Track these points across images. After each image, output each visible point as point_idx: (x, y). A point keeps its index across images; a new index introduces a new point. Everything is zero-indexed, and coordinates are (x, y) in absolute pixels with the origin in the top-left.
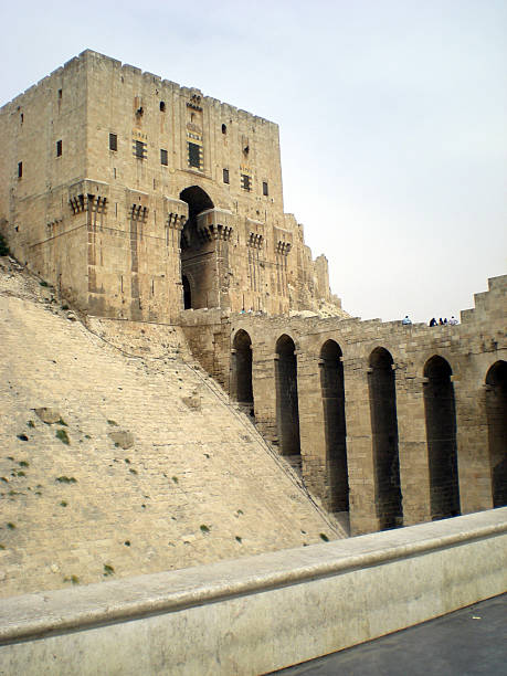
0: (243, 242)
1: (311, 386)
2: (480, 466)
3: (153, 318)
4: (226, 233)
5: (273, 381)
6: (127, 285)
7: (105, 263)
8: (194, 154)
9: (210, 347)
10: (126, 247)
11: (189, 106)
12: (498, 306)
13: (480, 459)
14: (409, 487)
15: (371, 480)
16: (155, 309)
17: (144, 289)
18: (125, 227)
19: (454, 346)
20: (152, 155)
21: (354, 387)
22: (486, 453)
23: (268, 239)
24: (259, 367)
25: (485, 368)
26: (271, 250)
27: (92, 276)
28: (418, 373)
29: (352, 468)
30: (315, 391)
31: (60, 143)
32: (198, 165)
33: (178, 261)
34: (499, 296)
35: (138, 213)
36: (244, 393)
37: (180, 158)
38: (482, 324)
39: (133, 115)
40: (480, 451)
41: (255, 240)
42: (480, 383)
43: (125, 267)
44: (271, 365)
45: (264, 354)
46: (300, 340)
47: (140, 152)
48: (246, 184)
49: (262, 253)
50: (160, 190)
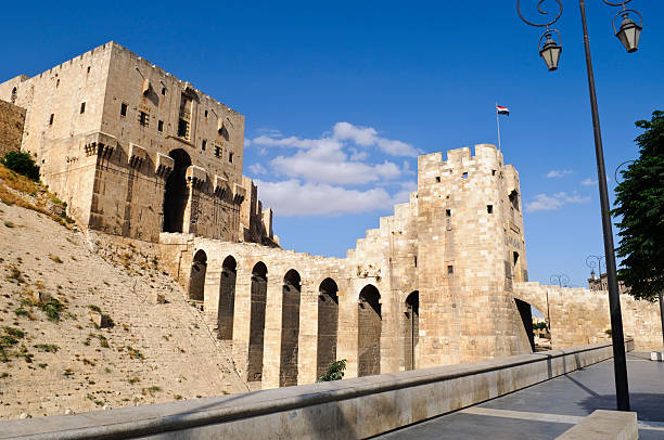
1: (245, 293)
3: (139, 236)
4: (200, 183)
5: (219, 287)
6: (122, 211)
7: (106, 192)
8: (182, 127)
9: (177, 260)
10: (125, 183)
11: (183, 95)
12: (371, 249)
13: (352, 349)
14: (303, 366)
15: (278, 361)
16: (140, 230)
17: (134, 214)
18: (126, 170)
19: (341, 272)
20: (153, 124)
21: (273, 295)
22: (355, 346)
24: (211, 277)
25: (359, 289)
26: (231, 199)
27: (95, 201)
28: (316, 288)
29: (266, 351)
30: (246, 296)
31: (83, 105)
32: (184, 135)
33: (162, 198)
34: (372, 242)
35: (136, 161)
36: (197, 293)
37: (172, 128)
38: (361, 259)
39: (142, 95)
40: (352, 344)
41: (220, 191)
42: (355, 298)
43: (122, 198)
44: (219, 276)
45: (214, 267)
46: (240, 260)
47: (143, 120)
48: (218, 153)
49: (224, 200)
50: (156, 147)
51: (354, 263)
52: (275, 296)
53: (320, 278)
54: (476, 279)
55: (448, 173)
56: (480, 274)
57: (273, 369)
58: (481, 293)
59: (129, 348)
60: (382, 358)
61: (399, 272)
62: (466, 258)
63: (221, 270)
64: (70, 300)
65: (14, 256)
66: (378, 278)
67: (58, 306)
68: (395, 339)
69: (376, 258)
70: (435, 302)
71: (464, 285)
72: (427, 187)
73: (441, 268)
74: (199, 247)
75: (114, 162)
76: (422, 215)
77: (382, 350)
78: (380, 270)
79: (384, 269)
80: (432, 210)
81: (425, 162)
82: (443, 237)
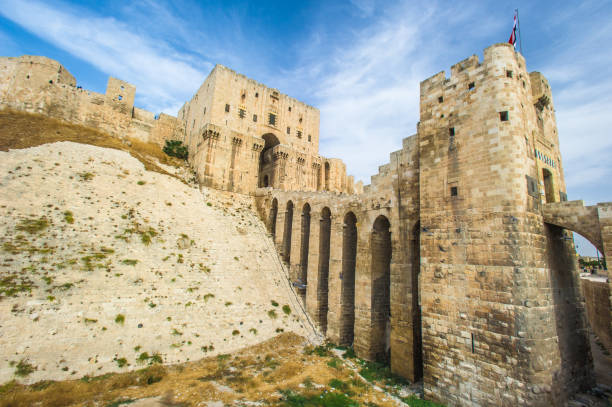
0: (295, 161)
1: (297, 226)
2: (366, 278)
3: (240, 191)
4: (286, 156)
5: (283, 223)
6: (227, 174)
7: (215, 163)
8: (272, 119)
9: (263, 206)
10: (229, 156)
11: (271, 96)
12: (382, 183)
13: (367, 273)
14: (332, 285)
15: (316, 280)
16: (241, 187)
17: (236, 177)
18: (230, 147)
19: (359, 206)
20: (249, 117)
22: (369, 271)
23: (308, 161)
24: (279, 216)
25: (373, 219)
26: (310, 166)
27: (207, 168)
28: (341, 221)
29: (309, 271)
30: (298, 229)
31: (205, 109)
32: (274, 124)
33: (257, 166)
34: (383, 176)
35: (237, 142)
36: (272, 229)
37: (264, 119)
38: (374, 193)
39: (240, 97)
40: (367, 269)
41: (301, 161)
42: (370, 228)
43: (227, 165)
44: (284, 215)
45: (282, 210)
46: (295, 203)
47: (242, 114)
48: (299, 135)
49: (304, 168)
50: (251, 133)
51: (369, 197)
52: (315, 228)
53: (344, 212)
54: (485, 199)
55: (452, 89)
56: (490, 193)
57: (313, 286)
58: (491, 216)
59: (201, 265)
60: (392, 283)
61: (407, 202)
62: (473, 177)
63: (285, 211)
64: (166, 230)
65: (136, 202)
66: (389, 209)
67: (153, 234)
68: (404, 266)
69: (386, 191)
70: (437, 227)
71: (470, 207)
72: (429, 110)
73: (443, 191)
74: (274, 196)
75: (221, 143)
76: (424, 139)
77: (392, 276)
78: (390, 202)
79: (394, 199)
80: (434, 132)
81: (427, 86)
82: (446, 158)
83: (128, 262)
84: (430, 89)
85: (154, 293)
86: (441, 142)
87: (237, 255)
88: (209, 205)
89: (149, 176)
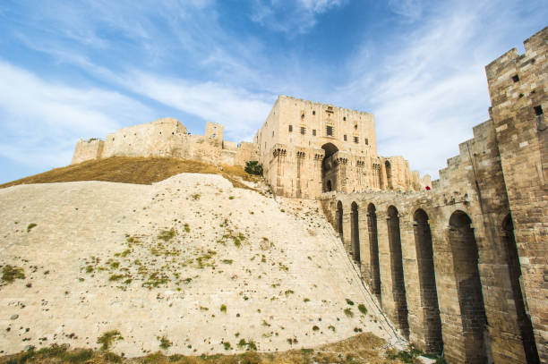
0: (354, 164)
1: (364, 226)
2: (449, 279)
3: (307, 197)
4: (345, 161)
5: (350, 223)
6: (295, 183)
7: (285, 175)
8: (329, 131)
9: (329, 209)
10: (295, 168)
11: (327, 111)
12: (454, 176)
13: (449, 274)
14: (409, 286)
15: (390, 279)
16: (308, 193)
17: (303, 185)
18: (295, 161)
19: (429, 202)
20: (309, 132)
21: (381, 227)
22: (452, 271)
23: (368, 163)
24: (345, 217)
25: (448, 216)
26: (370, 167)
27: (278, 181)
28: (410, 219)
29: (382, 271)
30: (365, 229)
31: (273, 132)
32: (331, 134)
33: (320, 173)
34: (454, 169)
35: (301, 155)
36: (339, 229)
37: (322, 132)
38: (445, 188)
39: (300, 117)
40: (449, 269)
41: (360, 163)
42: (445, 225)
43: (294, 176)
44: (349, 216)
45: (347, 211)
46: (359, 204)
47: (303, 131)
48: (356, 140)
49: (365, 169)
50: (312, 145)
51: (439, 192)
52: (383, 227)
53: (412, 209)
55: (529, 66)
57: (387, 286)
59: (280, 264)
60: (484, 286)
61: (490, 194)
63: (350, 212)
64: (251, 234)
65: (229, 213)
66: (466, 203)
67: (242, 238)
68: (496, 266)
69: (460, 184)
70: (537, 221)
72: (502, 93)
73: (538, 178)
74: (338, 198)
75: (288, 158)
76: (500, 124)
77: (482, 278)
78: (466, 195)
79: (471, 193)
80: (513, 114)
81: (495, 69)
82: (535, 141)
83: (226, 261)
84: (499, 70)
85: (247, 288)
86: (525, 124)
87: (309, 254)
88: (283, 211)
89: (237, 192)
